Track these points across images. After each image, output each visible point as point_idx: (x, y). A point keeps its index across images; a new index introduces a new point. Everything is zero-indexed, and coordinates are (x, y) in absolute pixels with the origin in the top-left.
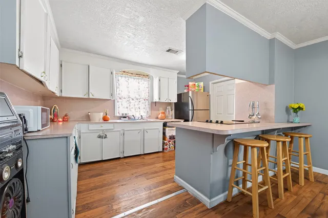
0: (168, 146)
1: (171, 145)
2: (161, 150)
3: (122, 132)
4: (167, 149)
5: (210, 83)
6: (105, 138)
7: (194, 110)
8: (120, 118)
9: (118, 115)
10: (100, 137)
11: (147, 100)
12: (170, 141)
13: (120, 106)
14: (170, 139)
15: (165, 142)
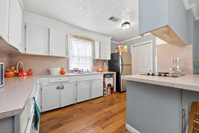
0: (107, 92)
1: (109, 91)
2: (102, 95)
3: (75, 83)
4: (106, 94)
5: (131, 46)
6: (62, 89)
7: (123, 65)
8: (72, 72)
9: (71, 69)
10: (58, 88)
11: (91, 58)
12: (108, 88)
13: (73, 62)
14: (108, 86)
15: (105, 89)
